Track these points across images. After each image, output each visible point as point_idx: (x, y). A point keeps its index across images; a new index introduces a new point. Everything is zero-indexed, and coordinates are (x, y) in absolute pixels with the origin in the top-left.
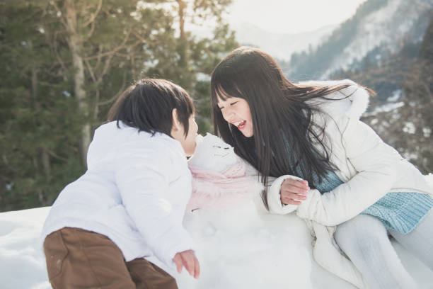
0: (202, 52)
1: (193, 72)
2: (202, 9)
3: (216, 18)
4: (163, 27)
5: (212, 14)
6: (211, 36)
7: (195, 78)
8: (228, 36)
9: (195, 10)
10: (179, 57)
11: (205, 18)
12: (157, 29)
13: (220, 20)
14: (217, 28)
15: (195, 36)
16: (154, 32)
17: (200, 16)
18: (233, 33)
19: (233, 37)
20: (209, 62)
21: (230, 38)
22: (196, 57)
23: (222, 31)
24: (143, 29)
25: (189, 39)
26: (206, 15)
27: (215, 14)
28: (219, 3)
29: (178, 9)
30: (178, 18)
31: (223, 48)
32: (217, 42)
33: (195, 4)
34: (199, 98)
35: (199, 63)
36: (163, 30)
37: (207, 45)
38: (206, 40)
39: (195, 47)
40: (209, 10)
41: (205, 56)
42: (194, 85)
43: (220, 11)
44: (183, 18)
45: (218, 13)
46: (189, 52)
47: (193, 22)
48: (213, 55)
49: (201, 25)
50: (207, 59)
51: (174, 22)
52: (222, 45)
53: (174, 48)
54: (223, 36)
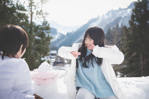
0: (38, 29)
1: (34, 35)
2: (39, 15)
3: (43, 19)
4: (25, 19)
5: (42, 17)
6: (41, 24)
7: (35, 38)
8: (47, 25)
9: (36, 15)
10: (30, 30)
11: (40, 18)
12: (23, 20)
13: (45, 19)
14: (44, 22)
15: (36, 24)
16: (22, 21)
17: (38, 17)
18: (49, 24)
19: (49, 26)
20: (40, 33)
21: (48, 26)
22: (36, 31)
23: (45, 23)
24: (18, 19)
25: (34, 24)
26: (40, 17)
27: (43, 17)
28: (45, 14)
29: (30, 14)
30: (30, 17)
31: (45, 29)
32: (43, 26)
33: (37, 13)
34: (36, 45)
35: (36, 33)
36: (25, 21)
37: (40, 27)
38: (39, 26)
39: (35, 27)
40: (41, 16)
41: (39, 31)
42: (34, 40)
43: (45, 16)
44: (32, 17)
45: (44, 17)
46: (33, 29)
47: (35, 19)
48: (41, 31)
49: (38, 20)
50: (39, 32)
51: (29, 18)
52: (45, 28)
53: (28, 27)
54: (45, 25)
